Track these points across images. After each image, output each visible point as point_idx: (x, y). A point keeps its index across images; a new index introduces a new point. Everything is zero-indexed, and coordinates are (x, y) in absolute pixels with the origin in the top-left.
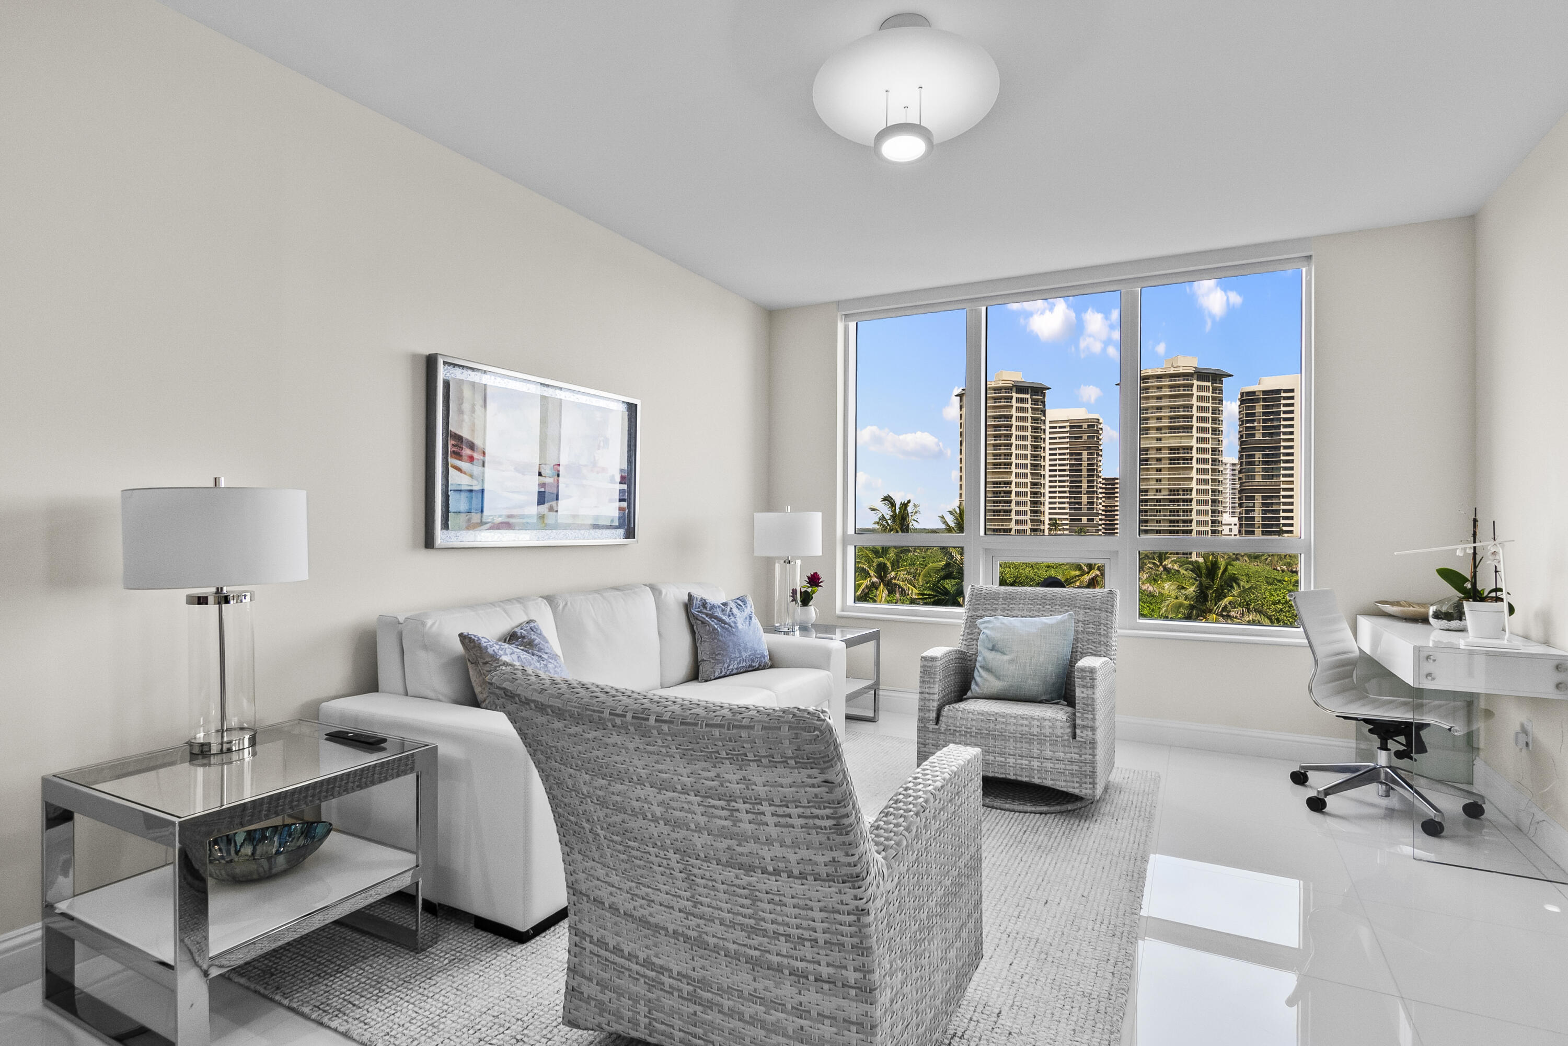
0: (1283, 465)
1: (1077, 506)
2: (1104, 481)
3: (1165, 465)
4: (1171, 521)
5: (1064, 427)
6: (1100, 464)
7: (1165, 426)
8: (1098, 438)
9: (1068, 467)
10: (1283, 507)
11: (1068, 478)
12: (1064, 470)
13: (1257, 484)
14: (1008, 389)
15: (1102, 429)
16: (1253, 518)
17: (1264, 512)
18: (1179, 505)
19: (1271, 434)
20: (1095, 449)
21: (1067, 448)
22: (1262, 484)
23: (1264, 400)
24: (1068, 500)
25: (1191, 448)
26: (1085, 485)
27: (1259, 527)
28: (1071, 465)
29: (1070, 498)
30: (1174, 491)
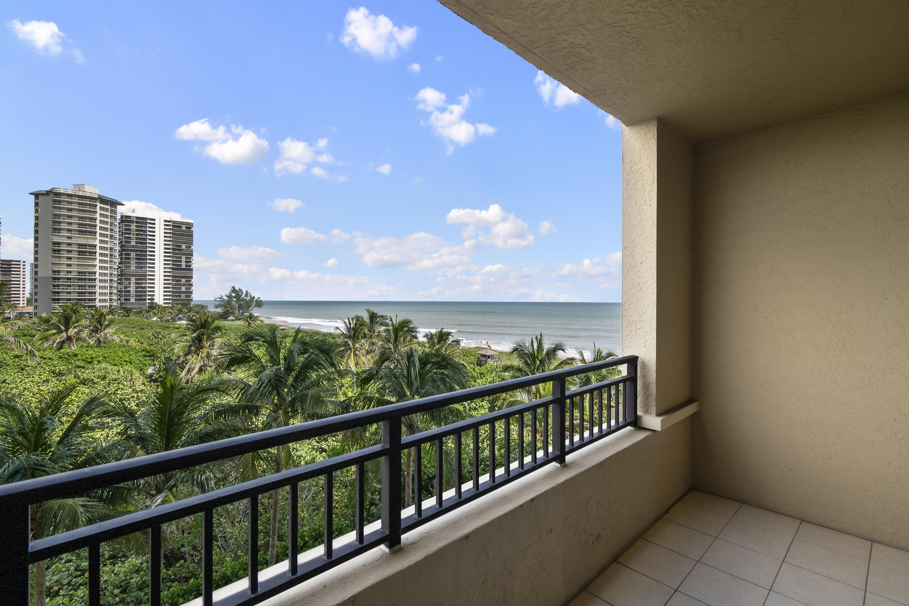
0: (148, 261)
3: (74, 255)
4: (79, 293)
7: (74, 229)
10: (148, 285)
13: (132, 271)
16: (129, 291)
17: (137, 288)
18: (85, 283)
19: (141, 243)
22: (135, 271)
23: (137, 222)
25: (95, 246)
27: (133, 297)
30: (82, 273)
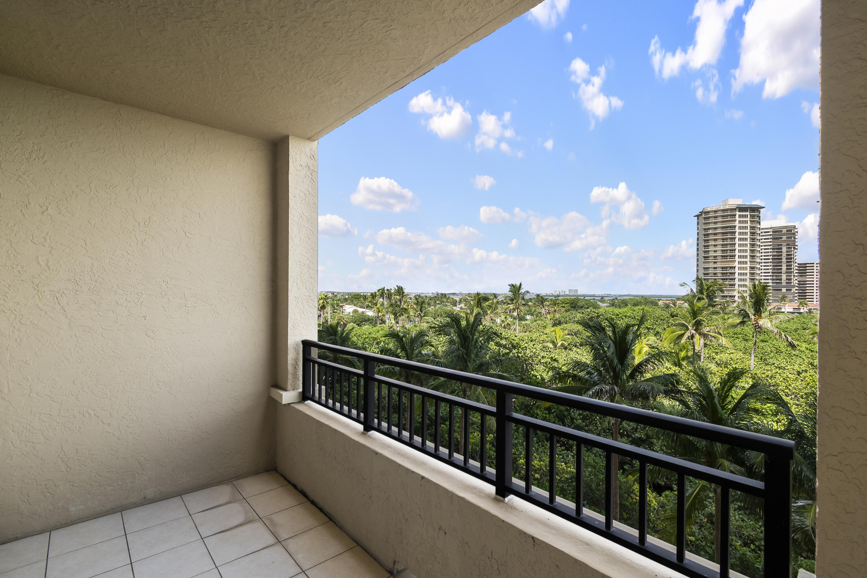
1: (778, 281)
2: (798, 266)
5: (768, 232)
6: (796, 254)
8: (795, 238)
9: (771, 257)
11: (771, 264)
12: (769, 259)
14: (735, 209)
15: (797, 232)
20: (792, 245)
21: (770, 245)
24: (771, 278)
26: (784, 268)
28: (773, 256)
29: (773, 276)
